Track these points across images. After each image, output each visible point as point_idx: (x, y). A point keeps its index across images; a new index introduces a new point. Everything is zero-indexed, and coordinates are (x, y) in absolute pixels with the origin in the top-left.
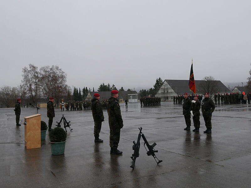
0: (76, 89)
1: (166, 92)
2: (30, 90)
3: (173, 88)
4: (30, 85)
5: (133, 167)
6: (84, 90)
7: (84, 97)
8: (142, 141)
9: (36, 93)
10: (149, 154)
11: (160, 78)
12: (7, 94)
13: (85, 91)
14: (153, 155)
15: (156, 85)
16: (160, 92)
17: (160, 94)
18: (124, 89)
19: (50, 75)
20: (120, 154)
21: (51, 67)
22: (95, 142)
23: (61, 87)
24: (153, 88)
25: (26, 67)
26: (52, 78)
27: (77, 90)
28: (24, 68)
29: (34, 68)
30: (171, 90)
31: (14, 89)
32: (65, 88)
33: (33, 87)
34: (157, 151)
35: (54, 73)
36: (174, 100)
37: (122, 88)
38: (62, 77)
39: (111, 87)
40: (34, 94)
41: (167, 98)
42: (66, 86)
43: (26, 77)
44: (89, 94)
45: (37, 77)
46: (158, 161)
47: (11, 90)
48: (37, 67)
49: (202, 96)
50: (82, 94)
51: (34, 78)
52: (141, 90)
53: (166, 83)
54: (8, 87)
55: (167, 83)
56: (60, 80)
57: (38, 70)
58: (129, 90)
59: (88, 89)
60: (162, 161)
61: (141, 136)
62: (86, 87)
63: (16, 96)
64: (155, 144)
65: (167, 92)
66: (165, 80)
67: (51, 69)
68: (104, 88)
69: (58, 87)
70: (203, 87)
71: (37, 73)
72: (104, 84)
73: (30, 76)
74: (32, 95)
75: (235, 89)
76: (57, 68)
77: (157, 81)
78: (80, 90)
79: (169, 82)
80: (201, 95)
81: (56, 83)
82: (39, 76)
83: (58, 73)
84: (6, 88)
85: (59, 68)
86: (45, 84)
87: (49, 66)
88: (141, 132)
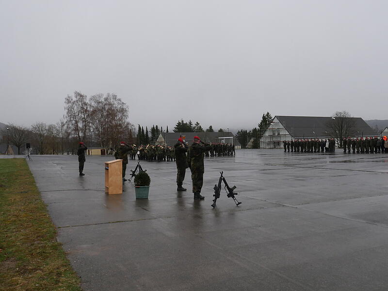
0: (141, 128)
1: (276, 134)
2: (77, 129)
3: (287, 128)
4: (76, 122)
5: (214, 206)
6: (153, 129)
7: (152, 140)
8: (223, 184)
9: (84, 134)
10: (229, 196)
11: (268, 113)
12: (41, 135)
13: (155, 131)
14: (233, 197)
15: (261, 123)
16: (267, 134)
17: (267, 137)
18: (214, 130)
19: (104, 108)
20: (203, 198)
21: (105, 96)
22: (178, 190)
23: (120, 125)
24: (258, 128)
25: (70, 96)
26: (108, 111)
27: (143, 130)
28: (66, 97)
29: (81, 96)
30: (284, 132)
31: (51, 128)
32: (126, 127)
33: (80, 125)
34: (237, 194)
35: (110, 104)
36: (285, 146)
37: (211, 127)
38: (123, 111)
39: (194, 125)
40: (81, 134)
41: (278, 143)
42: (128, 124)
43: (70, 110)
44: (161, 136)
45: (86, 111)
46: (237, 203)
47: (47, 128)
48: (86, 96)
49: (326, 141)
50: (150, 135)
51: (81, 112)
52: (240, 131)
53: (276, 120)
54: (42, 124)
55: (278, 121)
56: (119, 115)
57: (87, 101)
58: (221, 131)
59: (159, 128)
60: (241, 203)
61: (222, 179)
62: (157, 126)
63: (55, 138)
64: (235, 187)
65: (279, 134)
66: (276, 116)
67: (106, 99)
68: (183, 128)
69: (116, 126)
70: (332, 128)
71: (86, 104)
72: (183, 121)
73: (76, 109)
74: (79, 136)
75: (385, 131)
76: (115, 97)
77: (264, 117)
78: (147, 130)
79: (281, 119)
80: (324, 140)
81: (113, 119)
82: (89, 109)
83: (117, 105)
84: (40, 127)
85: (118, 98)
86: (97, 121)
87: (102, 95)
88: (222, 176)
